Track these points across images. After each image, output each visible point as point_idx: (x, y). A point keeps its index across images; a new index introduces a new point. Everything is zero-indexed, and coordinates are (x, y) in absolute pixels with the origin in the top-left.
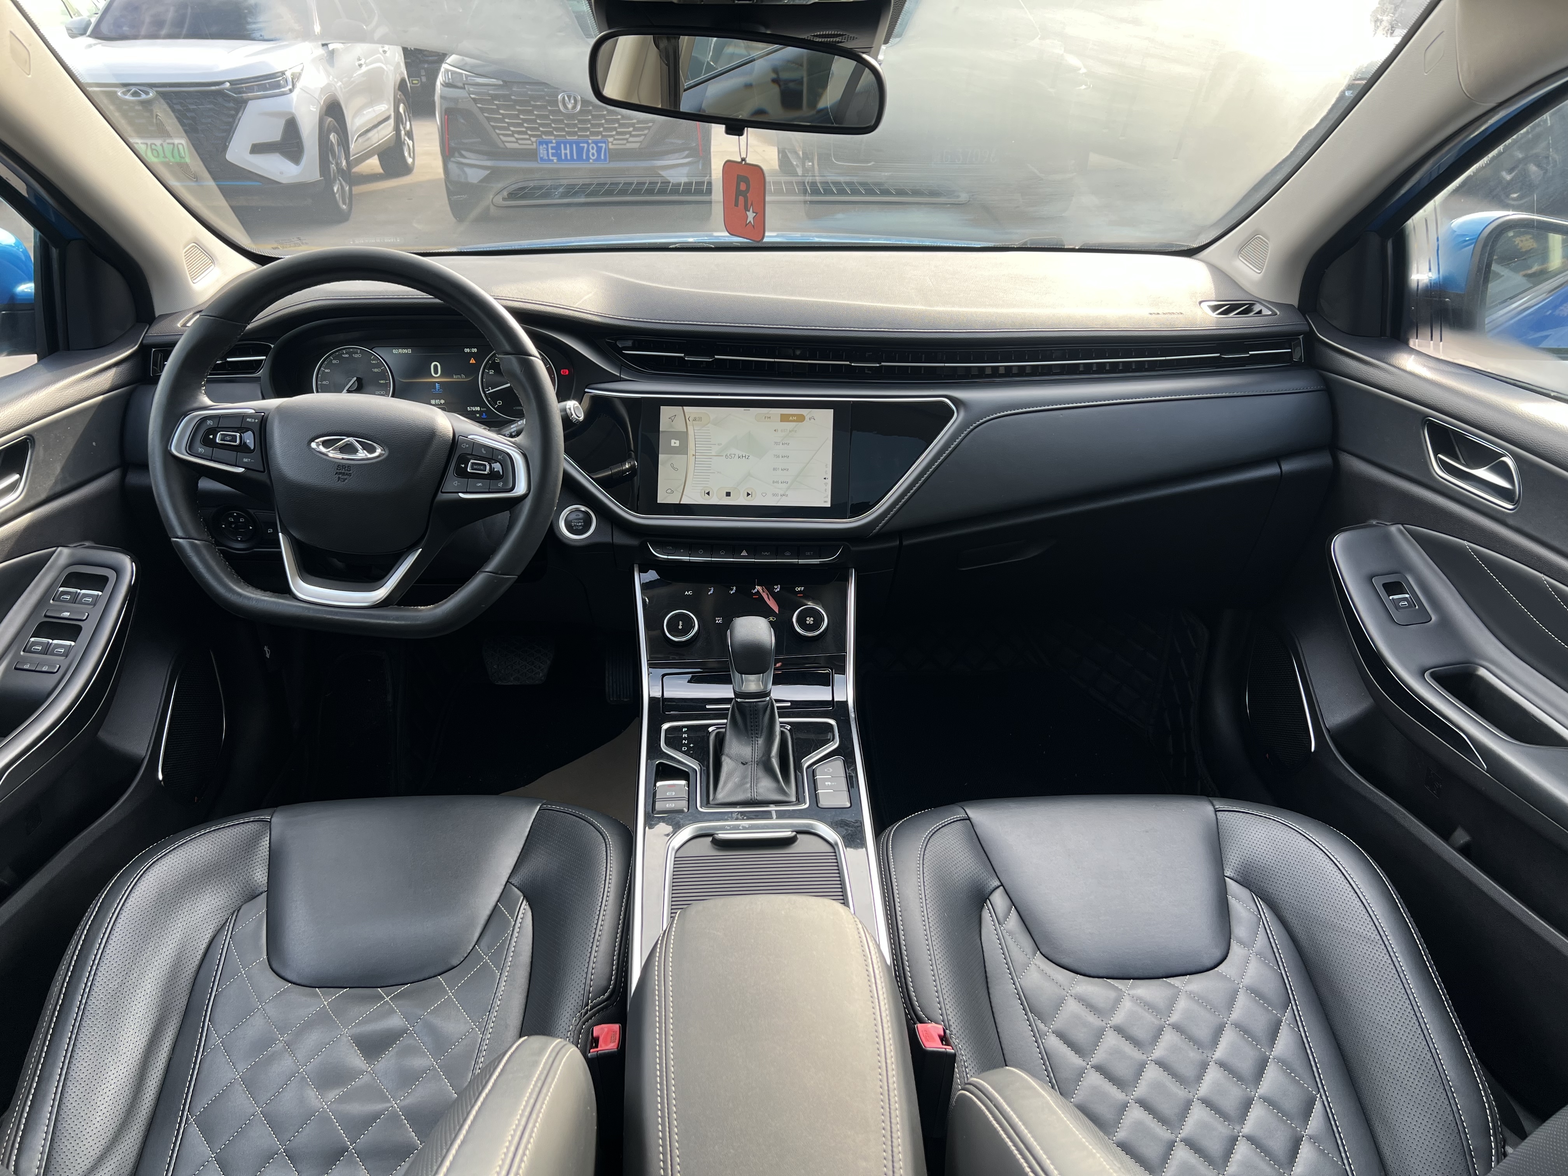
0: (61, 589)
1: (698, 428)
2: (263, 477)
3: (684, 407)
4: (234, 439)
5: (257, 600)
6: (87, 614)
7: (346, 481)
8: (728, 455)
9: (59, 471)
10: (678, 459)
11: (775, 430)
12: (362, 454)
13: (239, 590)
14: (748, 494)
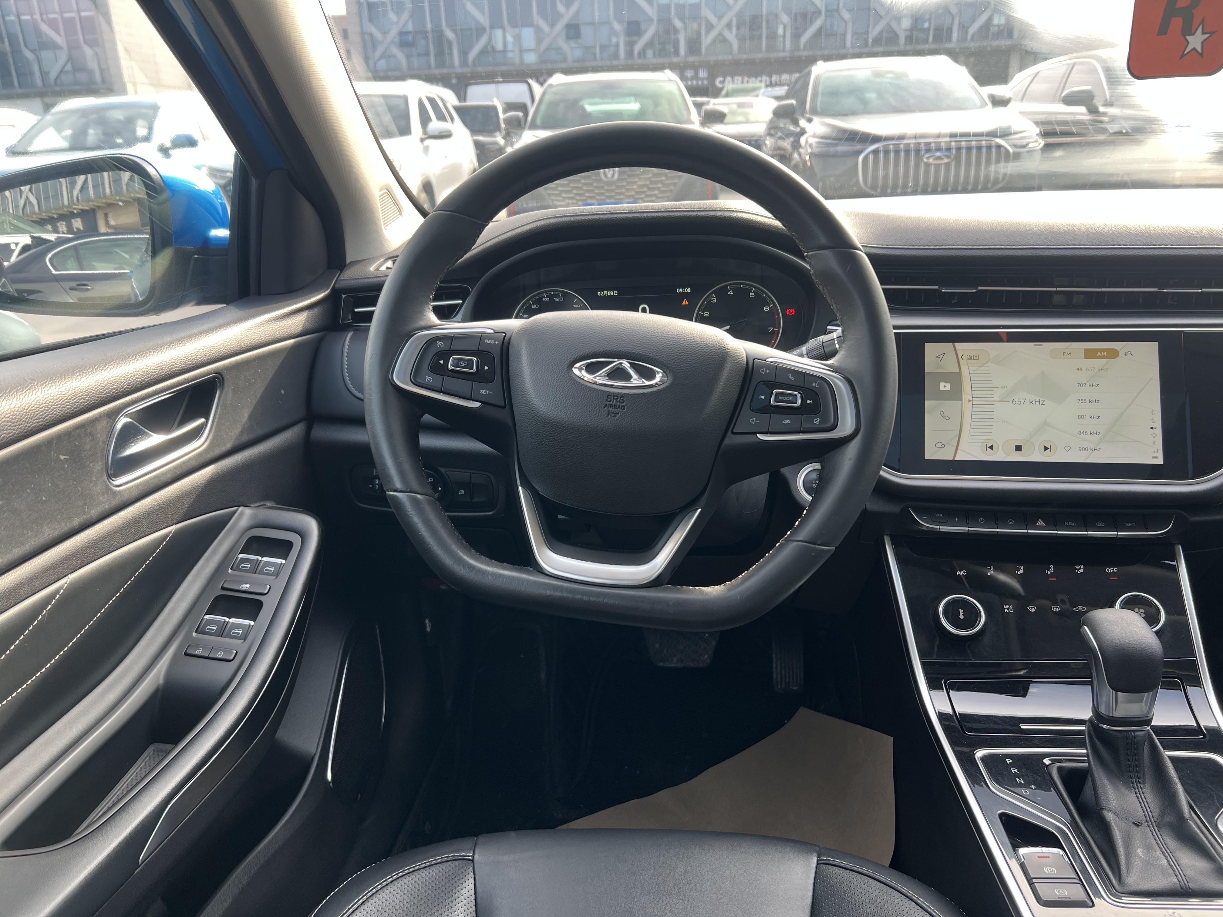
0: (241, 556)
1: (974, 368)
2: (503, 415)
3: (955, 343)
4: (470, 364)
5: (494, 574)
6: (269, 587)
7: (618, 416)
8: (1016, 400)
9: (246, 418)
10: (949, 406)
11: (1078, 369)
12: (636, 380)
13: (472, 562)
14: (1046, 448)
